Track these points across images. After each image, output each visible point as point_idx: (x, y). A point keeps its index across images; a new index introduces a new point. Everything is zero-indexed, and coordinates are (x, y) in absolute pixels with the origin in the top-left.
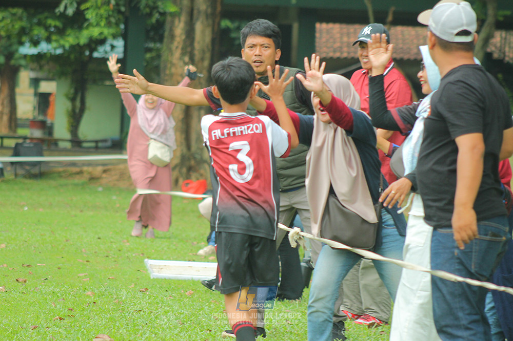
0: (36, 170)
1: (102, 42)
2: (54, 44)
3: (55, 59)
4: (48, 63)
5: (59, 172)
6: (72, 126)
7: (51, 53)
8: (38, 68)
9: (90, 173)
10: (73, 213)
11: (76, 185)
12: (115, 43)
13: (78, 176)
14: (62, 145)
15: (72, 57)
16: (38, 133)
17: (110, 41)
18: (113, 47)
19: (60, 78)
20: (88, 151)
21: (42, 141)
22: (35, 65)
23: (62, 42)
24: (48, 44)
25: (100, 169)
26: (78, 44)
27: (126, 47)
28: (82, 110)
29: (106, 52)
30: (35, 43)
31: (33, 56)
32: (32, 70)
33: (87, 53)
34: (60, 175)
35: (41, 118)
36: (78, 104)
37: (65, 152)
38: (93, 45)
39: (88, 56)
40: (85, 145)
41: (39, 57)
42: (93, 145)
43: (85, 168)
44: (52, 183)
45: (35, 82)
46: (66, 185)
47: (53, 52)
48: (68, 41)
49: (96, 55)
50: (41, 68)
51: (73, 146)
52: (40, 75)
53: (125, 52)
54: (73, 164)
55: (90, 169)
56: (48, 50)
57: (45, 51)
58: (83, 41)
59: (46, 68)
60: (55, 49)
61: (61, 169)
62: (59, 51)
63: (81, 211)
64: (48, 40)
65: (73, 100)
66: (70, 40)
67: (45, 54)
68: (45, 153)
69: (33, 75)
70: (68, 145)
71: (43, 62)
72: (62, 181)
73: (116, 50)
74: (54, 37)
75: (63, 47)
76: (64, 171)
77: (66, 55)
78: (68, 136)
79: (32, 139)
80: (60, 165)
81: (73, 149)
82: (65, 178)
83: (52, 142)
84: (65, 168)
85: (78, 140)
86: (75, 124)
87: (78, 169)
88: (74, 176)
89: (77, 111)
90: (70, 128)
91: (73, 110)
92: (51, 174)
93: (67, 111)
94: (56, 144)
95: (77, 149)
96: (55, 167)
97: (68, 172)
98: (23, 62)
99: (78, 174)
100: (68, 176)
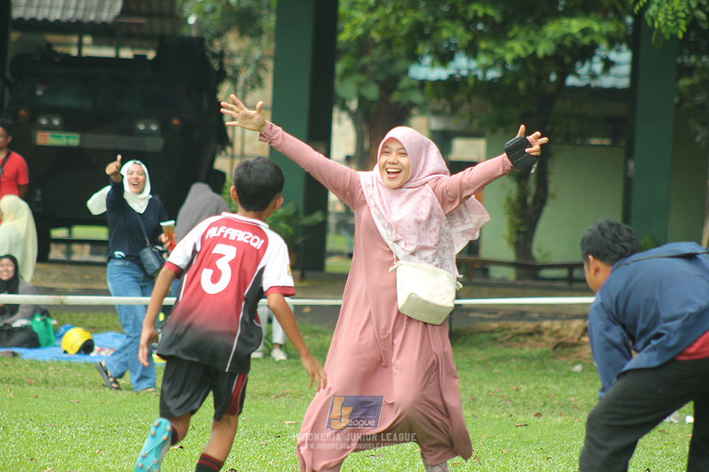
1: (586, 53)
2: (483, 59)
3: (485, 89)
4: (469, 99)
5: (492, 331)
6: (518, 232)
7: (476, 77)
8: (448, 109)
9: (555, 333)
10: (521, 419)
11: (527, 359)
12: (613, 56)
13: (530, 340)
14: (497, 273)
15: (521, 85)
17: (603, 50)
18: (608, 64)
19: (494, 131)
20: (552, 288)
22: (441, 104)
23: (499, 51)
24: (469, 59)
25: (577, 324)
26: (534, 55)
27: (635, 63)
28: (542, 198)
29: (593, 76)
30: (444, 58)
31: (438, 83)
32: (436, 113)
33: (553, 77)
34: (492, 338)
36: (532, 186)
38: (568, 60)
39: (554, 83)
40: (545, 273)
41: (452, 86)
42: (563, 273)
43: (546, 324)
44: (478, 354)
46: (505, 359)
47: (480, 74)
48: (512, 49)
49: (571, 81)
50: (455, 109)
51: (519, 277)
52: (453, 124)
53: (634, 75)
54: (520, 313)
55: (557, 325)
56: (470, 70)
57: (464, 73)
58: (544, 48)
59: (466, 108)
60: (486, 68)
61: (495, 325)
62: (493, 74)
63: (538, 415)
64: (472, 51)
65: (521, 177)
66: (516, 48)
67: (463, 78)
69: (436, 124)
70: (509, 274)
71: (458, 98)
72: (497, 351)
73: (613, 70)
74: (483, 45)
75: (502, 62)
76: (501, 329)
77: (508, 81)
78: (509, 255)
80: (492, 316)
81: (520, 283)
82: (501, 343)
83: (477, 266)
84: (502, 323)
85: (530, 262)
86: (523, 229)
87: (530, 326)
88: (522, 339)
89: (530, 200)
90: (514, 238)
91: (522, 199)
92: (472, 334)
93: (509, 200)
94: (485, 272)
95: (528, 282)
96: (482, 319)
97: (509, 329)
98: (417, 97)
99: (530, 334)
100: (509, 340)
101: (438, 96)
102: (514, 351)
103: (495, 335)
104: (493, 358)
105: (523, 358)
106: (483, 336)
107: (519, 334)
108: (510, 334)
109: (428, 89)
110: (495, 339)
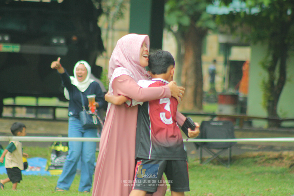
0: (225, 155)
2: (249, 2)
3: (250, 19)
4: (241, 25)
5: (254, 157)
6: (269, 101)
7: (245, 13)
8: (229, 31)
9: (291, 158)
11: (275, 173)
13: (276, 162)
14: (257, 124)
15: (272, 17)
16: (228, 110)
19: (255, 43)
20: (288, 132)
21: (233, 119)
22: (225, 28)
24: (241, 2)
30: (227, 1)
31: (223, 16)
32: (222, 33)
33: (289, 11)
34: (254, 161)
35: (232, 91)
36: (277, 75)
37: (261, 133)
39: (290, 15)
40: (285, 124)
41: (231, 17)
43: (285, 153)
44: (246, 170)
45: (226, 48)
46: (262, 173)
47: (247, 11)
50: (233, 30)
51: (270, 126)
52: (232, 39)
54: (271, 147)
56: (242, 9)
57: (239, 10)
59: (239, 30)
60: (251, 7)
61: (256, 154)
62: (255, 10)
65: (271, 69)
67: (238, 13)
68: (236, 133)
69: (223, 39)
70: (264, 124)
71: (235, 24)
72: (258, 168)
76: (260, 156)
77: (264, 15)
78: (264, 113)
79: (221, 117)
80: (254, 149)
81: (270, 130)
82: (260, 164)
83: (246, 120)
84: (260, 153)
85: (275, 118)
86: (272, 99)
87: (276, 154)
88: (271, 161)
89: (276, 82)
90: (267, 104)
91: (271, 82)
92: (243, 158)
93: (264, 82)
94: (250, 123)
95: (275, 129)
96: (248, 150)
97: (264, 156)
98: (212, 24)
99: (276, 159)
100: (264, 162)
101: (223, 23)
102: (267, 168)
103: (256, 159)
104: (255, 173)
105: (272, 172)
106: (249, 160)
107: (270, 159)
108: (264, 159)
109: (218, 19)
110: (256, 162)
